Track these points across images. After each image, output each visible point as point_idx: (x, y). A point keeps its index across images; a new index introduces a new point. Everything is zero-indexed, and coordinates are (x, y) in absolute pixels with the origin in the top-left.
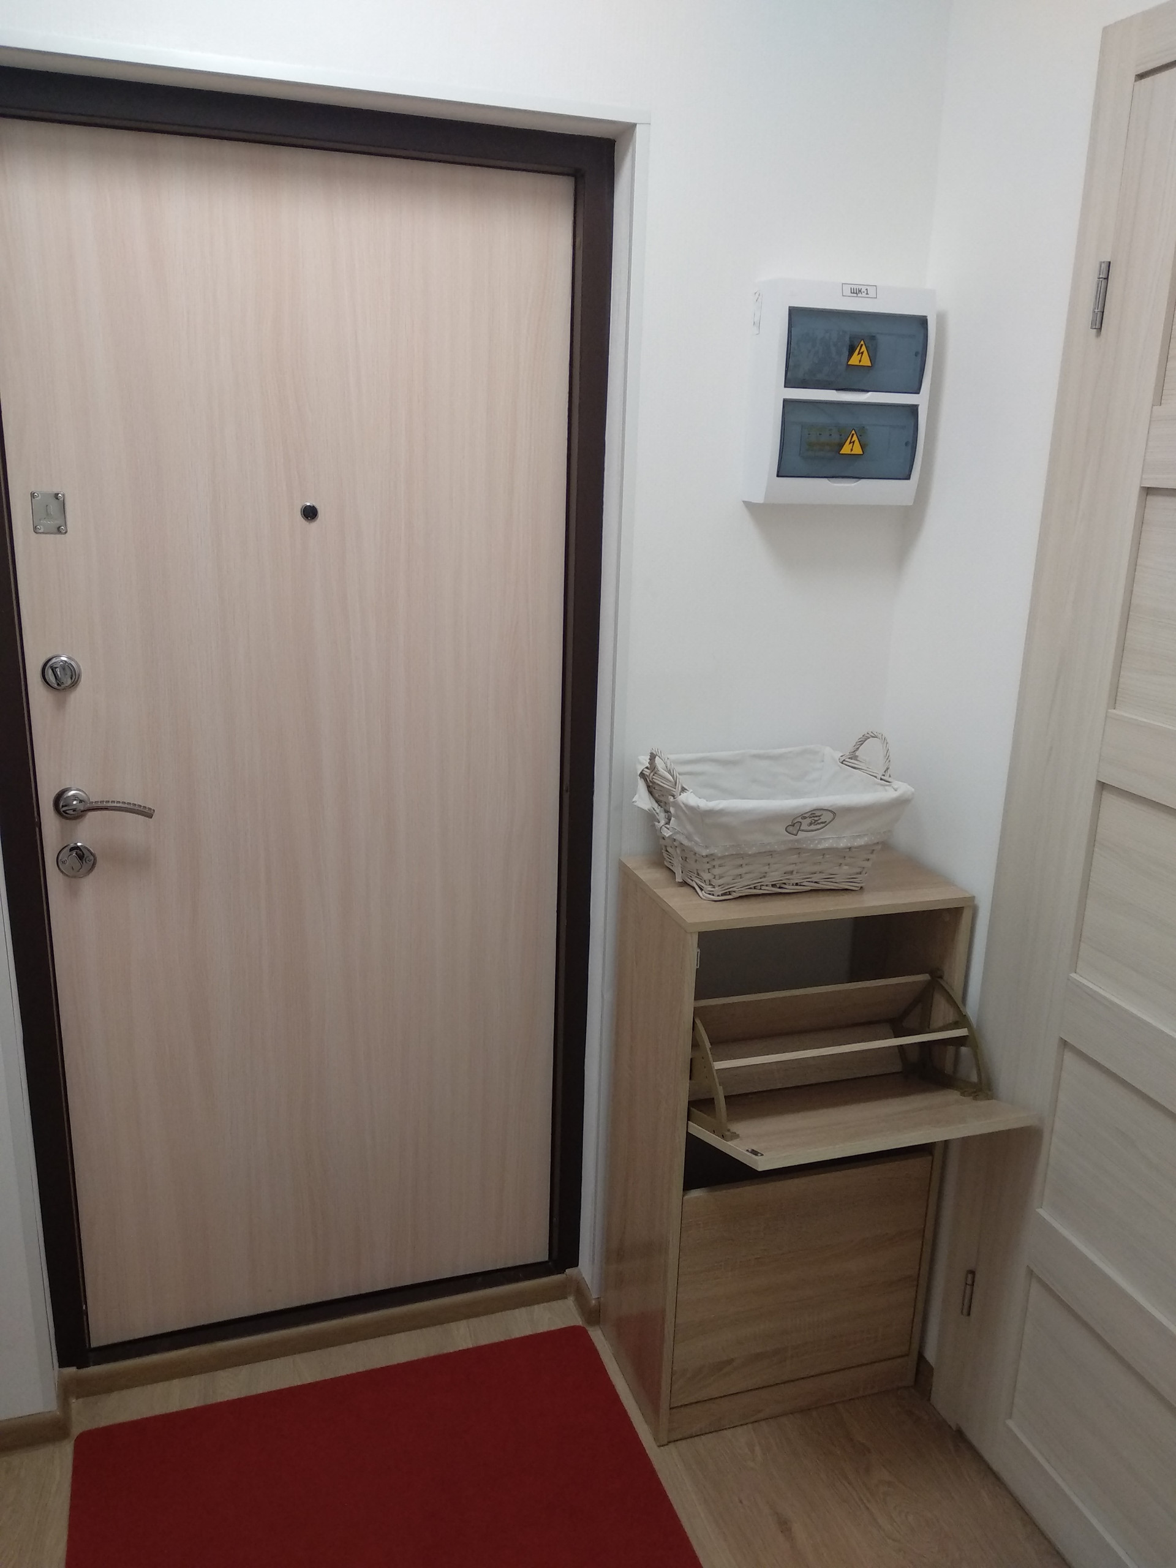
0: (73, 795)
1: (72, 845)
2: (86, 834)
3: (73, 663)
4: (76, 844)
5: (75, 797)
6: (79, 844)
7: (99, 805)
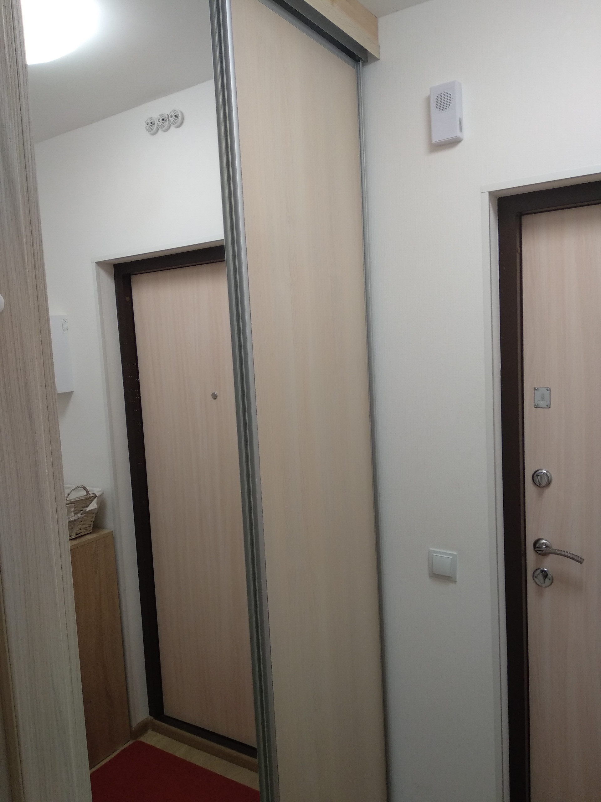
0: (544, 543)
1: (542, 569)
2: (548, 564)
3: (548, 474)
4: (544, 569)
5: (544, 544)
6: (545, 569)
7: (557, 551)
